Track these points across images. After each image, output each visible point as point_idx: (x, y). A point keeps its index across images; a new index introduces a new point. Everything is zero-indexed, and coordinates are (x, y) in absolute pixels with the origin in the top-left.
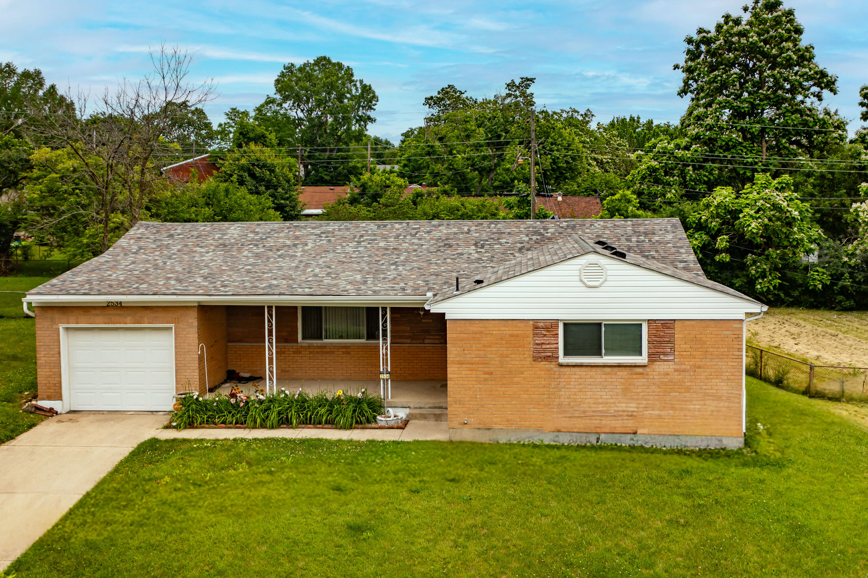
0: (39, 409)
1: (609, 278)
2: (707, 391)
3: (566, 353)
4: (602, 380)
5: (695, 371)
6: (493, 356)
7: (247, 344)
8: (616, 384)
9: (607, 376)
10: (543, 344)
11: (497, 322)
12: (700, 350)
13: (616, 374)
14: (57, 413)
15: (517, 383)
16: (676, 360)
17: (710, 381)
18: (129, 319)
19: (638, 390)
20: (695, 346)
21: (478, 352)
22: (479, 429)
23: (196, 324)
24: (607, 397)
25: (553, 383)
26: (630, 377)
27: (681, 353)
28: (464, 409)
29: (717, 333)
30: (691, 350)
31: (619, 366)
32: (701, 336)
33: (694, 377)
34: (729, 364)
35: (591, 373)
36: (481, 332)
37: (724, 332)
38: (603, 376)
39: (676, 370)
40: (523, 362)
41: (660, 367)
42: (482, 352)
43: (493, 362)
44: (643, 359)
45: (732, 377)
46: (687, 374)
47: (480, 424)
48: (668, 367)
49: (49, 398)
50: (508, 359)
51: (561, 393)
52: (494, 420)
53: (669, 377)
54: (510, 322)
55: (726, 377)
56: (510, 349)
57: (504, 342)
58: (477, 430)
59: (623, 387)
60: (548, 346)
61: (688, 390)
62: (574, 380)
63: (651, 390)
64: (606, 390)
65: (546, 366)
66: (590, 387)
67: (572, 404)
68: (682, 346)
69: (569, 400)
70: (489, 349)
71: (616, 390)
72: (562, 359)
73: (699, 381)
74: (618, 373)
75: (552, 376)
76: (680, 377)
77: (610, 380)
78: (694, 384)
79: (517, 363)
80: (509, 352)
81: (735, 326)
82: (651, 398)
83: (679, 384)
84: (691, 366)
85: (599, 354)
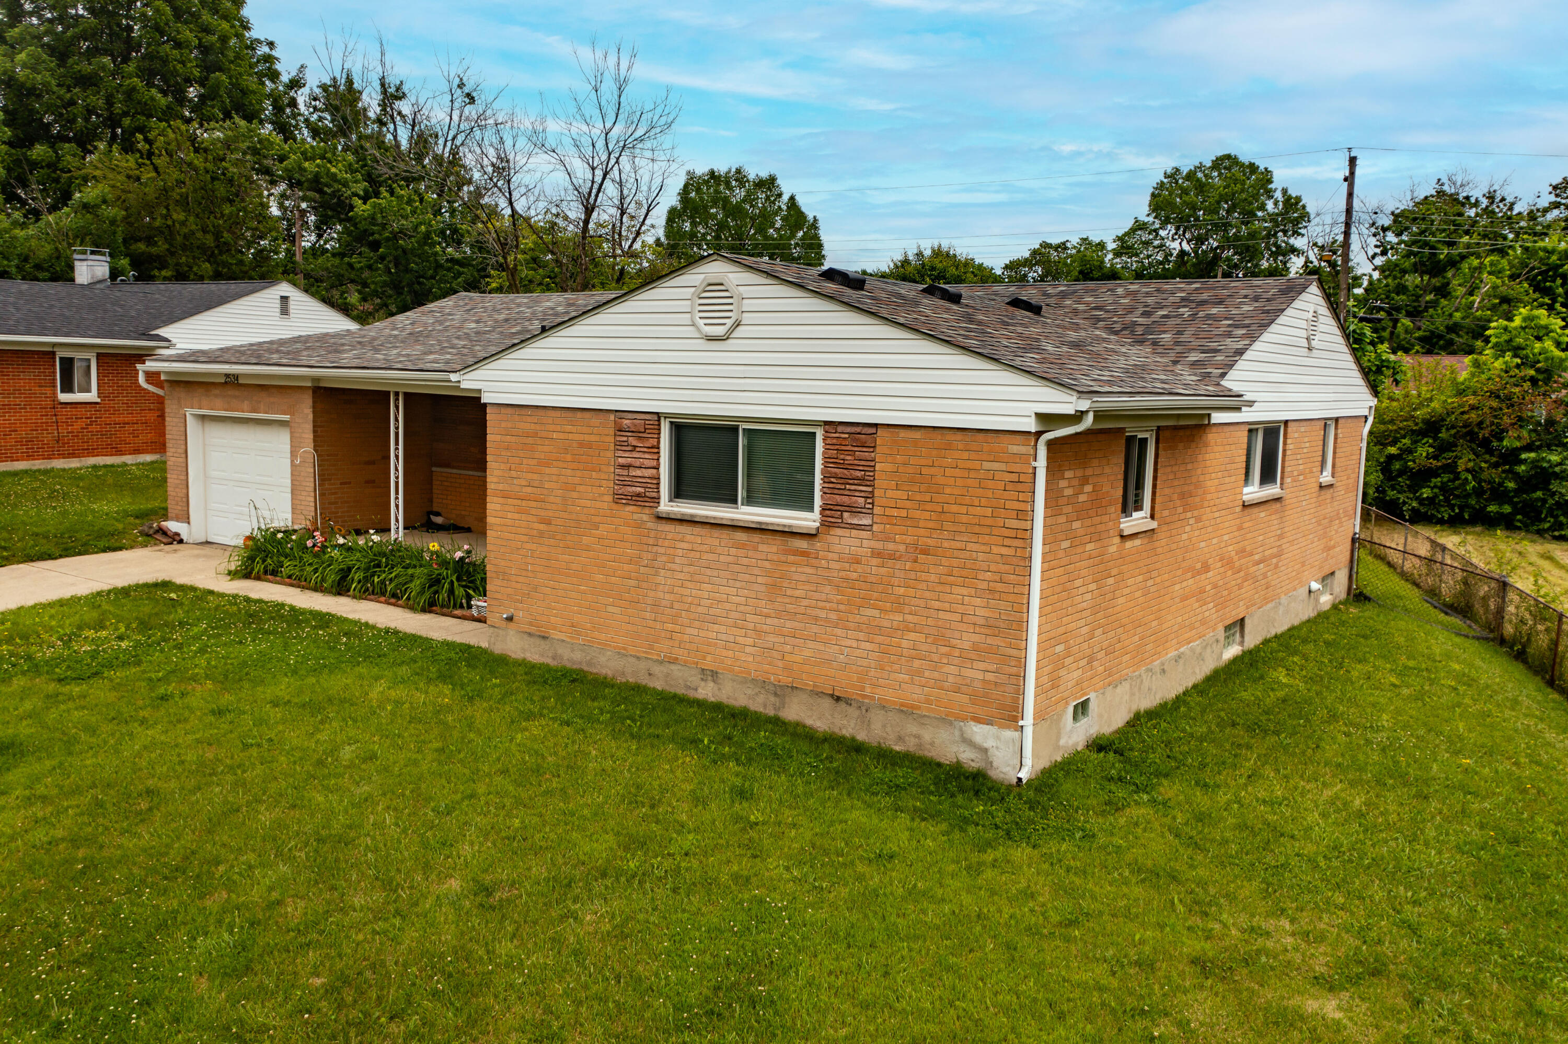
0: (164, 532)
1: (746, 318)
2: (941, 615)
3: (678, 493)
4: (730, 559)
5: (916, 561)
6: (552, 485)
7: (454, 471)
8: (756, 571)
9: (741, 552)
10: (629, 466)
11: (558, 413)
12: (929, 506)
13: (756, 549)
14: (181, 541)
15: (588, 549)
16: (875, 528)
17: (947, 589)
18: (246, 405)
19: (798, 593)
20: (918, 497)
21: (530, 476)
22: (530, 634)
23: (311, 416)
24: (737, 599)
25: (645, 555)
26: (783, 558)
27: (889, 512)
28: (509, 590)
29: (969, 464)
30: (908, 504)
32: (933, 471)
33: (913, 575)
34: (995, 550)
35: (709, 541)
36: (535, 435)
37: (987, 465)
38: (733, 551)
39: (876, 554)
40: (598, 505)
41: (843, 541)
42: (535, 476)
43: (552, 499)
44: (808, 520)
46: (898, 565)
47: (531, 624)
48: (858, 542)
49: (177, 519)
50: (575, 495)
51: (660, 579)
52: (553, 620)
53: (859, 568)
54: (579, 414)
55: (984, 585)
56: (578, 473)
57: (569, 458)
58: (526, 636)
59: (770, 580)
60: (638, 472)
61: (899, 605)
62: (680, 552)
63: (824, 597)
64: (738, 584)
65: (636, 516)
66: (708, 572)
67: (676, 605)
68: (890, 493)
69: (672, 597)
70: (547, 470)
71: (756, 587)
72: (666, 506)
73: (923, 586)
74: (762, 547)
75: (645, 540)
76: (883, 571)
77: (745, 561)
78: (911, 592)
79: (588, 503)
80: (577, 480)
81: (1014, 449)
82: (823, 614)
83: (880, 588)
84: (907, 545)
85: (732, 500)
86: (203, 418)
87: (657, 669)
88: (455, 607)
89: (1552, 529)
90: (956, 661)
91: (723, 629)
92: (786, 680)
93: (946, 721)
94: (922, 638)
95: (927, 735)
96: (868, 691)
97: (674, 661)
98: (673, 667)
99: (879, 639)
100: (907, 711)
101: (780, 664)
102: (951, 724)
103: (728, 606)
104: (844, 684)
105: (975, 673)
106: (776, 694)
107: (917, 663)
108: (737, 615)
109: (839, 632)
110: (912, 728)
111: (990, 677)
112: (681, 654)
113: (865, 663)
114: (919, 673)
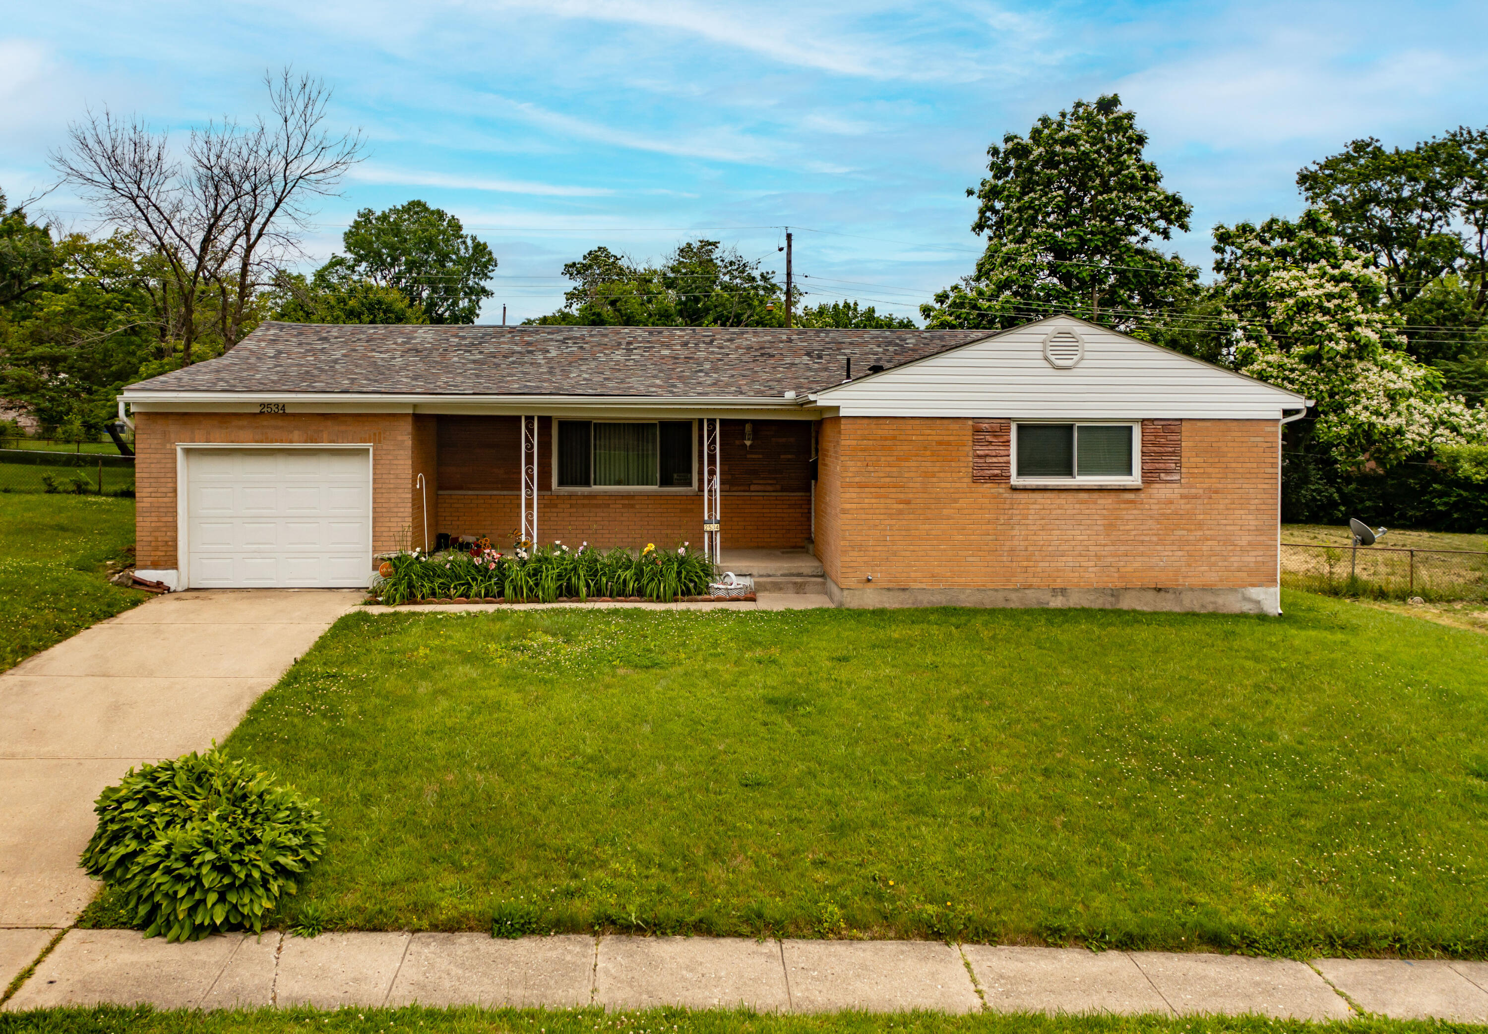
0: (142, 583)
1: (1087, 355)
2: (1228, 528)
3: (1020, 473)
4: (1076, 511)
5: (1210, 498)
6: (912, 475)
7: (470, 492)
8: (1096, 517)
9: (1083, 506)
10: (987, 456)
11: (918, 422)
12: (1218, 465)
13: (1096, 503)
14: (168, 590)
15: (949, 518)
16: (1183, 481)
17: (1231, 512)
18: (296, 434)
19: (1128, 527)
20: (1211, 460)
21: (888, 469)
22: (889, 589)
23: (409, 443)
24: (1081, 538)
25: (1002, 517)
26: (1117, 506)
27: (1191, 471)
28: (866, 559)
29: (1242, 439)
30: (1205, 465)
31: (1101, 490)
32: (1219, 444)
33: (1208, 507)
34: (1260, 486)
35: (1058, 501)
36: (894, 438)
37: (1252, 439)
38: (1077, 506)
39: (1183, 497)
40: (958, 485)
41: (1160, 491)
42: (895, 469)
43: (911, 485)
44: (1135, 479)
45: (1263, 507)
46: (1199, 501)
47: (890, 581)
48: (1171, 491)
49: (155, 566)
50: (934, 480)
51: (1014, 532)
52: (913, 575)
53: (1173, 507)
54: (938, 422)
55: (1254, 507)
56: (938, 464)
57: (928, 453)
58: (884, 592)
59: (1106, 522)
60: (995, 460)
61: (1200, 525)
62: (1032, 512)
63: (1147, 527)
64: (1082, 527)
65: (993, 491)
66: (1057, 522)
67: (1030, 548)
68: (1192, 460)
69: (1026, 543)
70: (907, 464)
71: (1096, 528)
72: (1015, 481)
73: (1216, 512)
74: (1099, 501)
75: (1001, 506)
76: (1189, 506)
77: (1087, 512)
78: (1208, 517)
79: (949, 485)
80: (936, 469)
81: (1268, 429)
82: (1147, 538)
83: (1187, 517)
84: (1204, 489)
85: (1069, 473)
86: (190, 452)
87: (1013, 596)
90: (1238, 553)
91: (1070, 559)
92: (1120, 584)
93: (1233, 590)
94: (1215, 543)
95: (1220, 601)
96: (1181, 581)
97: (1030, 587)
98: (1027, 591)
99: (1187, 548)
100: (1207, 589)
101: (1116, 575)
102: (1236, 590)
103: (1073, 543)
104: (1163, 580)
105: (1250, 559)
106: (1112, 595)
107: (1213, 559)
108: (1080, 548)
109: (1159, 548)
110: (1209, 598)
111: (1259, 559)
112: (1035, 581)
113: (1178, 564)
114: (1214, 564)
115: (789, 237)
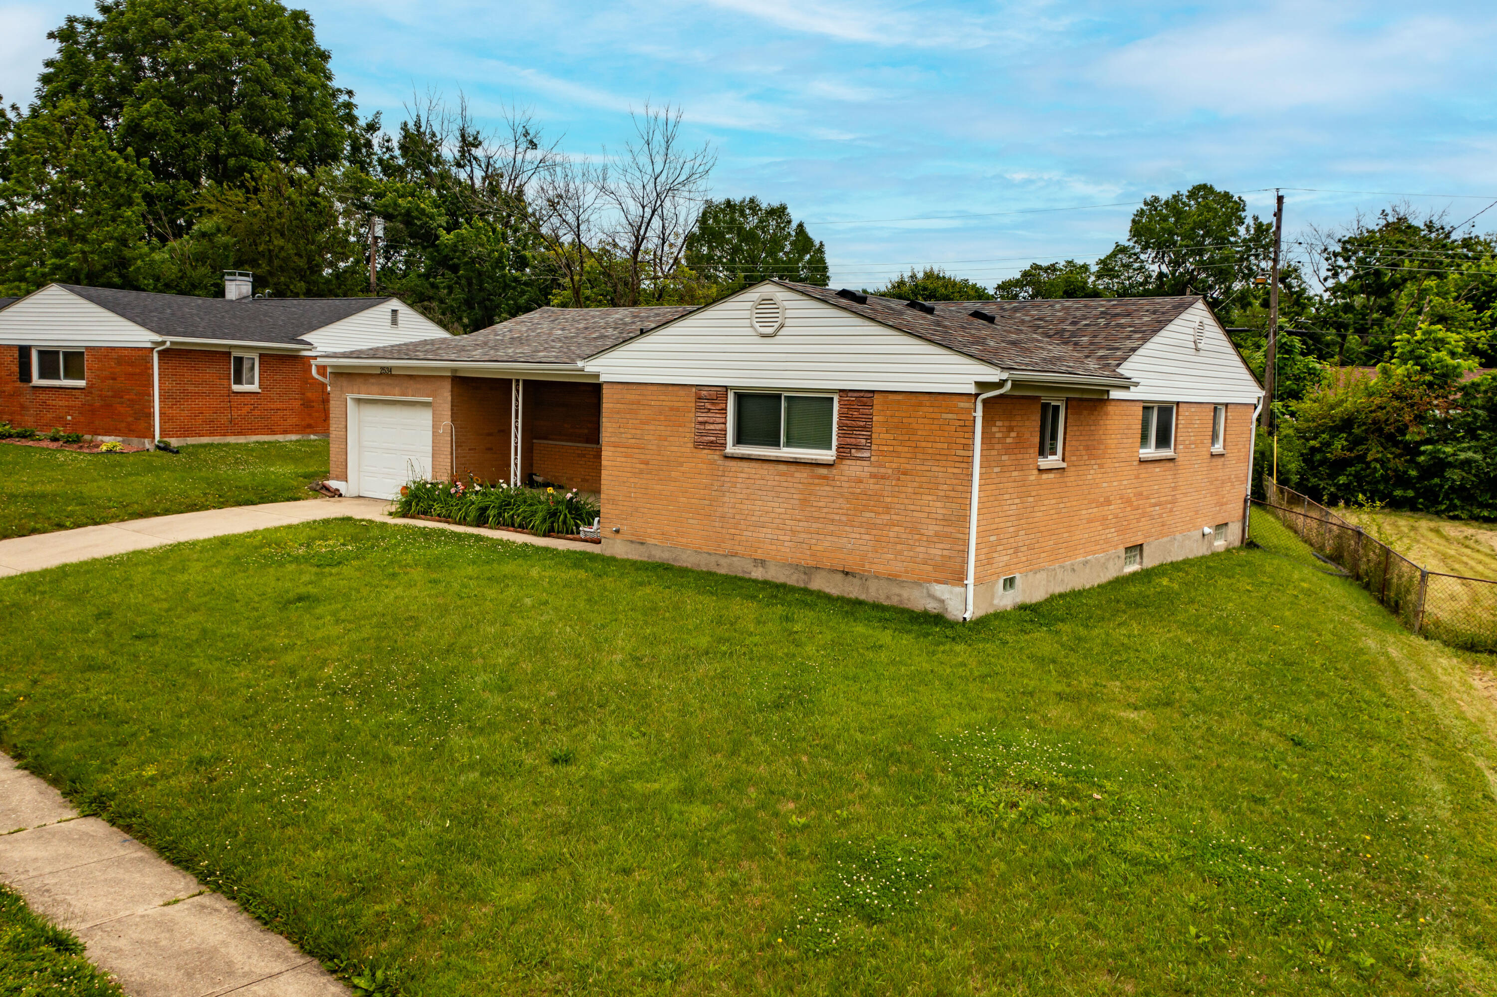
0: (327, 489)
1: (788, 322)
2: (915, 514)
3: (740, 440)
4: (775, 483)
5: (899, 480)
6: (650, 437)
7: (551, 442)
8: (793, 491)
9: (783, 478)
10: (705, 423)
11: (655, 388)
12: (908, 443)
13: (793, 476)
14: (340, 495)
15: (676, 480)
16: (872, 459)
17: (919, 497)
18: (397, 390)
19: (821, 504)
20: (900, 438)
21: (633, 431)
22: (632, 542)
23: (449, 398)
24: (780, 510)
25: (716, 483)
26: (811, 481)
27: (881, 448)
28: (617, 512)
29: (933, 416)
30: (894, 442)
32: (910, 420)
33: (897, 489)
34: (950, 470)
35: (761, 471)
36: (638, 403)
37: (944, 416)
38: (777, 478)
39: (873, 476)
40: (683, 450)
41: (852, 469)
42: (638, 432)
43: (650, 447)
44: (828, 455)
45: (952, 494)
46: (887, 482)
47: (632, 534)
48: (861, 469)
49: (337, 478)
50: (666, 443)
51: (726, 499)
52: (649, 530)
53: (862, 486)
54: (670, 388)
55: (942, 493)
56: (669, 428)
57: (662, 418)
58: (628, 543)
59: (802, 496)
60: (712, 427)
61: (888, 509)
62: (740, 480)
63: (838, 506)
64: (780, 500)
65: (710, 457)
66: (760, 493)
67: (737, 517)
68: (882, 436)
69: (734, 511)
70: (646, 427)
71: (792, 501)
72: (730, 449)
73: (903, 495)
74: (797, 475)
75: (716, 473)
76: (877, 487)
77: (785, 484)
78: (896, 500)
79: (675, 449)
80: (668, 433)
81: (962, 405)
82: (837, 517)
83: (876, 498)
84: (893, 469)
85: (777, 444)
86: (359, 401)
87: (723, 561)
88: (567, 533)
89: (1448, 510)
90: (925, 544)
91: (769, 531)
92: (812, 563)
93: (917, 584)
94: (902, 530)
95: (905, 593)
96: (867, 567)
97: (735, 555)
98: (734, 559)
99: (874, 532)
100: (892, 579)
101: (808, 552)
102: (921, 585)
103: (773, 515)
104: (851, 563)
105: (936, 552)
106: (805, 573)
107: (899, 547)
108: (778, 521)
109: (847, 528)
110: (896, 590)
111: (946, 553)
112: (739, 549)
113: (865, 548)
114: (900, 553)
115: (1280, 199)
